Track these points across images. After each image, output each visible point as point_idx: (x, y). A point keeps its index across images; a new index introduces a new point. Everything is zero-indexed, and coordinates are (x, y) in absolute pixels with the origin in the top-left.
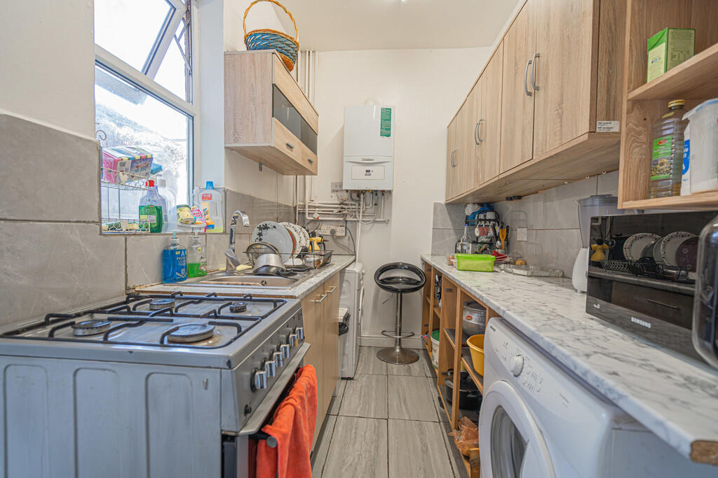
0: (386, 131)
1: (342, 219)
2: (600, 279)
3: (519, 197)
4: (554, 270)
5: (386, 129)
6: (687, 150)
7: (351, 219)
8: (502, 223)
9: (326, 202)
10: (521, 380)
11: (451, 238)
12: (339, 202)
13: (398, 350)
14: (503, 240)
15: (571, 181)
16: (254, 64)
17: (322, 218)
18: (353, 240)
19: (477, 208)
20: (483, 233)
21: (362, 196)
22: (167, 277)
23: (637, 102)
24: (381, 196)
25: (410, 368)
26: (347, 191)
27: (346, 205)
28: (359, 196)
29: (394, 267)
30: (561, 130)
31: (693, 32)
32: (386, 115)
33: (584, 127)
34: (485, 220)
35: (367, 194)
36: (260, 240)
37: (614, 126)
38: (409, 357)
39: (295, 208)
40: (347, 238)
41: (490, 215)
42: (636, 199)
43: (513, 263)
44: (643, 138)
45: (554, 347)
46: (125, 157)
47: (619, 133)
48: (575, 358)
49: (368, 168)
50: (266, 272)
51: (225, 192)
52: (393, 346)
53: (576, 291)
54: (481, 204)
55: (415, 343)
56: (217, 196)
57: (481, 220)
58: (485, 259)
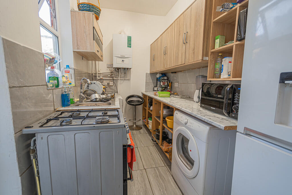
0: (129, 45)
1: (112, 79)
2: (204, 99)
3: (175, 72)
4: (187, 96)
5: (130, 45)
6: (222, 67)
7: (116, 79)
8: (169, 81)
9: (105, 72)
10: (187, 125)
11: (152, 86)
12: (110, 72)
13: (135, 126)
14: (170, 87)
15: (192, 69)
16: (85, 17)
17: (104, 78)
18: (116, 86)
19: (161, 75)
20: (164, 84)
21: (120, 70)
22: (63, 105)
23: (212, 53)
24: (126, 70)
25: (140, 131)
26: (114, 68)
27: (113, 73)
28: (118, 70)
29: (132, 96)
30: (194, 57)
31: (225, 37)
32: (129, 39)
33: (200, 58)
34: (164, 80)
35: (122, 69)
36: (88, 88)
37: (207, 58)
38: (139, 128)
39: (92, 74)
40: (114, 86)
41: (165, 78)
42: (211, 78)
43: (173, 94)
44: (213, 62)
45: (196, 115)
46: (48, 59)
47: (208, 60)
48: (202, 117)
49: (123, 59)
50: (96, 100)
51: (74, 69)
52: (132, 125)
53: (195, 102)
54: (162, 74)
55: (140, 123)
56: (72, 71)
57: (163, 80)
58: (167, 93)
